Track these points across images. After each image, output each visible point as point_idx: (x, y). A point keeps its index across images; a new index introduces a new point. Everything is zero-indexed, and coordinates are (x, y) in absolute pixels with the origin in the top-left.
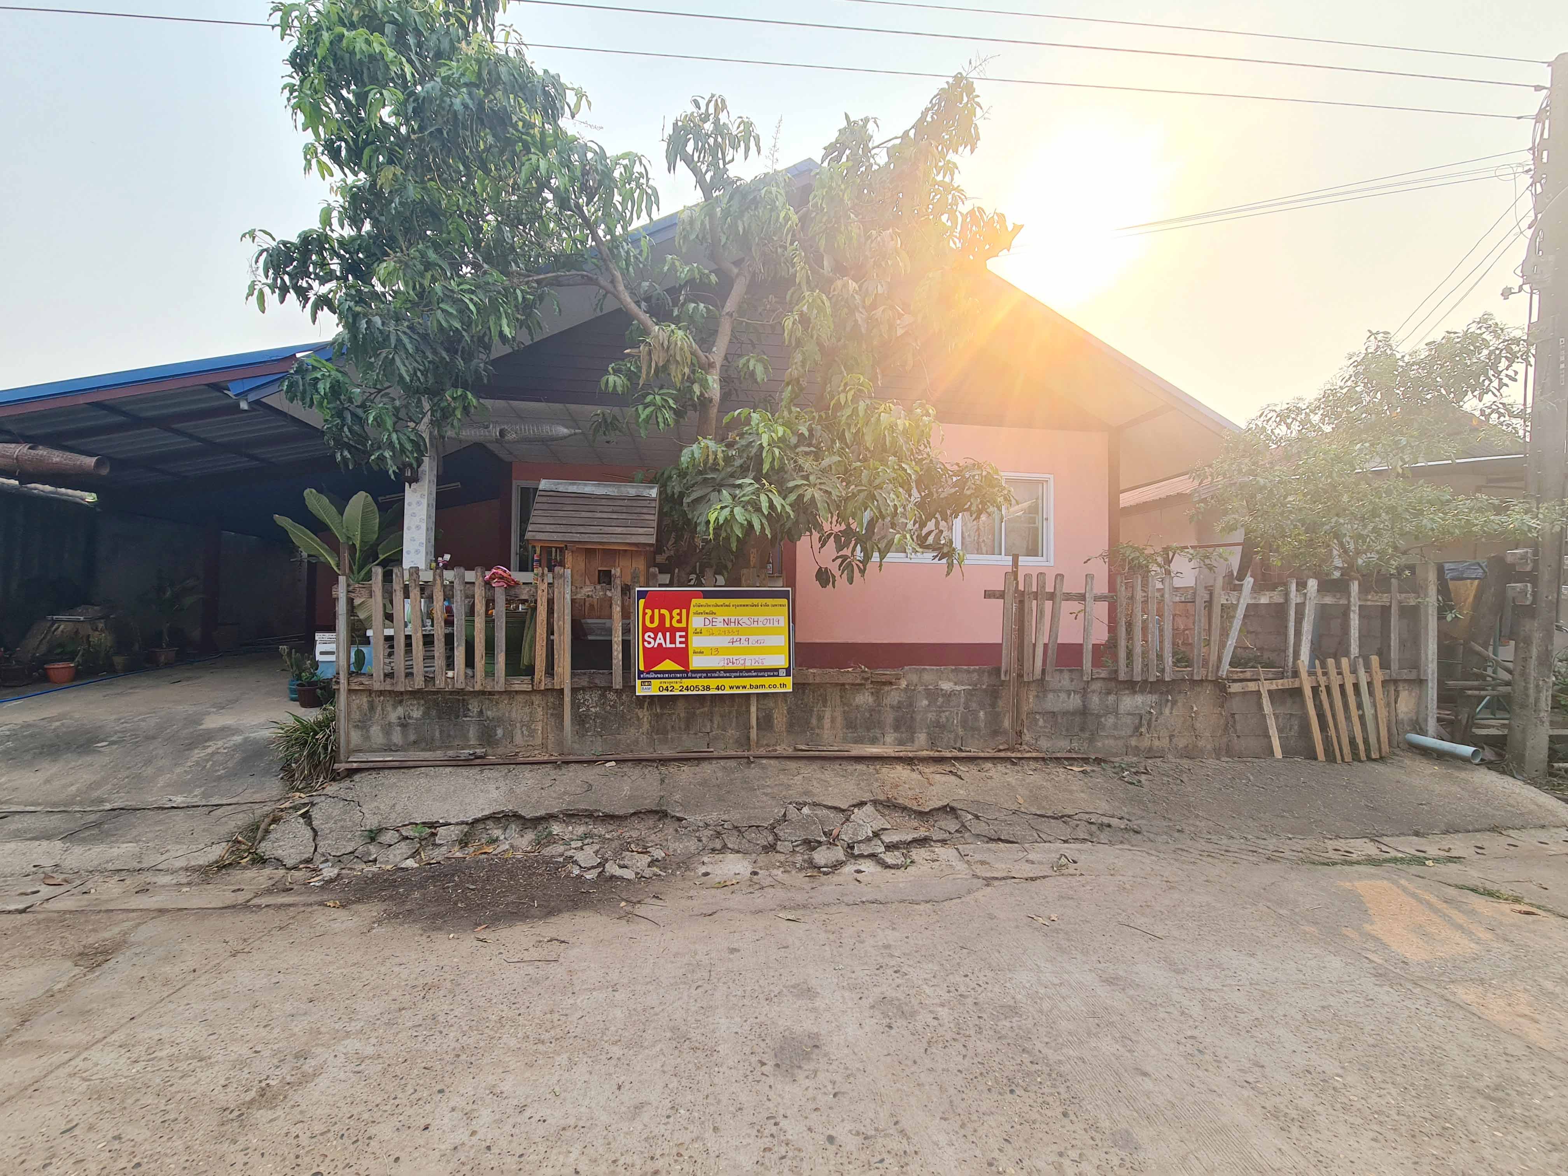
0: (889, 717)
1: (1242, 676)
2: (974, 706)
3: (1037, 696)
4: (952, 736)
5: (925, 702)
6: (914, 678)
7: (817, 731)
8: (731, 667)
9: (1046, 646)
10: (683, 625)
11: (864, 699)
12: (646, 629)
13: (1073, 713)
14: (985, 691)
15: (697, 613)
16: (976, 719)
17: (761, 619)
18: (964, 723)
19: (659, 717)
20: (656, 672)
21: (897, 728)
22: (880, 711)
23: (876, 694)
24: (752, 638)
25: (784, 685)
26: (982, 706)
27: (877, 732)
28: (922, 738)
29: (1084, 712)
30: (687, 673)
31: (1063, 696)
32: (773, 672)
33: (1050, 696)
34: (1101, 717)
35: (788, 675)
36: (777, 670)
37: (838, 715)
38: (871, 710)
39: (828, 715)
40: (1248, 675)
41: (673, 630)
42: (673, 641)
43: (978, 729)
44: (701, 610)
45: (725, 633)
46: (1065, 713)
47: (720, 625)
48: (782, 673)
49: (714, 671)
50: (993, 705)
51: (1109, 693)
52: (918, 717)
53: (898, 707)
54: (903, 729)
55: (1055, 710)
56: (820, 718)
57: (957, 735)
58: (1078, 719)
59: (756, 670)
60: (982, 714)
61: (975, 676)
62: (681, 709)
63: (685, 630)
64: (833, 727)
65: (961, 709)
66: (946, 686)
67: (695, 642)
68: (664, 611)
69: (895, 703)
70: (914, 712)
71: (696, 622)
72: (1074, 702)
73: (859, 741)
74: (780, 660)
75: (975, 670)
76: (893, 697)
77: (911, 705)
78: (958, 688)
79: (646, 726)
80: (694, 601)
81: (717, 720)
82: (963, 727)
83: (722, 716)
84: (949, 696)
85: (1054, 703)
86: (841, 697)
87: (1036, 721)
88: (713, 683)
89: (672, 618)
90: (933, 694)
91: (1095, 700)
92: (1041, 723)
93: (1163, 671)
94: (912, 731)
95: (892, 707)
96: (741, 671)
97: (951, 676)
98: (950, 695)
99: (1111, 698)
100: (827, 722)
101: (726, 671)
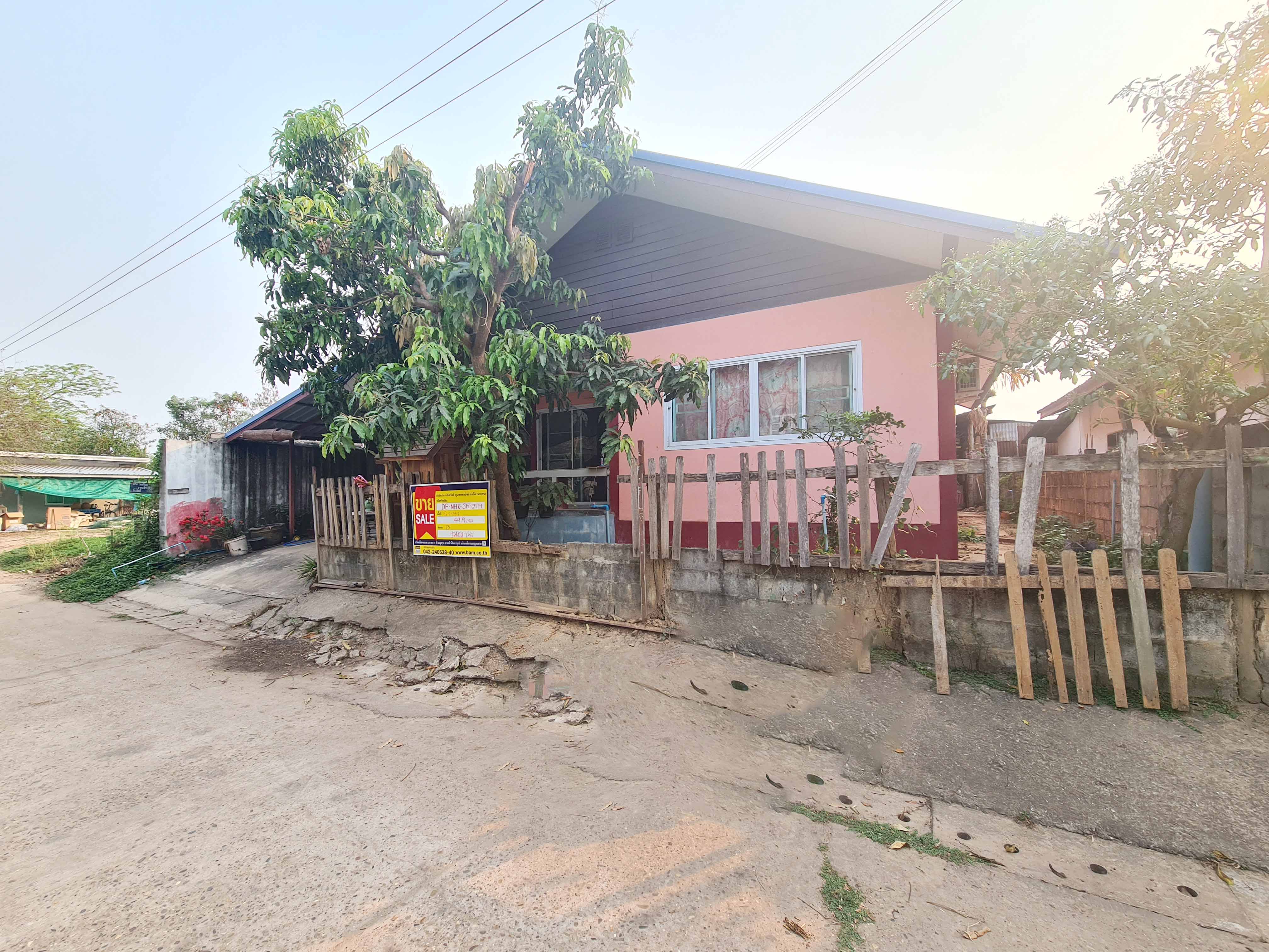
0: (560, 583)
2: (622, 579)
3: (674, 575)
4: (606, 604)
5: (584, 573)
6: (574, 552)
8: (456, 538)
10: (432, 509)
11: (542, 566)
12: (417, 512)
13: (713, 594)
14: (629, 566)
15: (439, 501)
16: (625, 590)
17: (471, 504)
18: (615, 593)
19: (433, 570)
20: (423, 540)
21: (566, 593)
24: (467, 518)
25: (485, 553)
26: (629, 580)
27: (553, 594)
29: (722, 594)
30: (435, 541)
31: (699, 576)
32: (478, 542)
33: (687, 575)
35: (487, 545)
36: (481, 541)
38: (548, 577)
39: (521, 577)
41: (429, 512)
42: (428, 520)
44: (440, 498)
47: (449, 509)
48: (484, 543)
49: (448, 541)
50: (637, 580)
52: (581, 585)
53: (565, 575)
54: (571, 594)
55: (693, 589)
56: (517, 579)
57: (610, 605)
58: (716, 601)
59: (470, 541)
60: (629, 587)
61: (620, 552)
63: (433, 512)
64: (525, 588)
65: (612, 581)
66: (599, 560)
67: (440, 521)
68: (424, 500)
71: (439, 507)
72: (712, 583)
73: (541, 600)
74: (482, 535)
75: (619, 548)
76: (561, 567)
78: (608, 562)
79: (428, 576)
80: (437, 493)
82: (615, 597)
84: (602, 568)
85: (689, 582)
88: (448, 549)
89: (428, 504)
90: (589, 566)
91: (733, 584)
92: (680, 601)
93: (797, 557)
94: (576, 595)
95: (562, 575)
96: (461, 541)
97: (602, 551)
99: (751, 582)
100: (521, 582)
101: (454, 541)
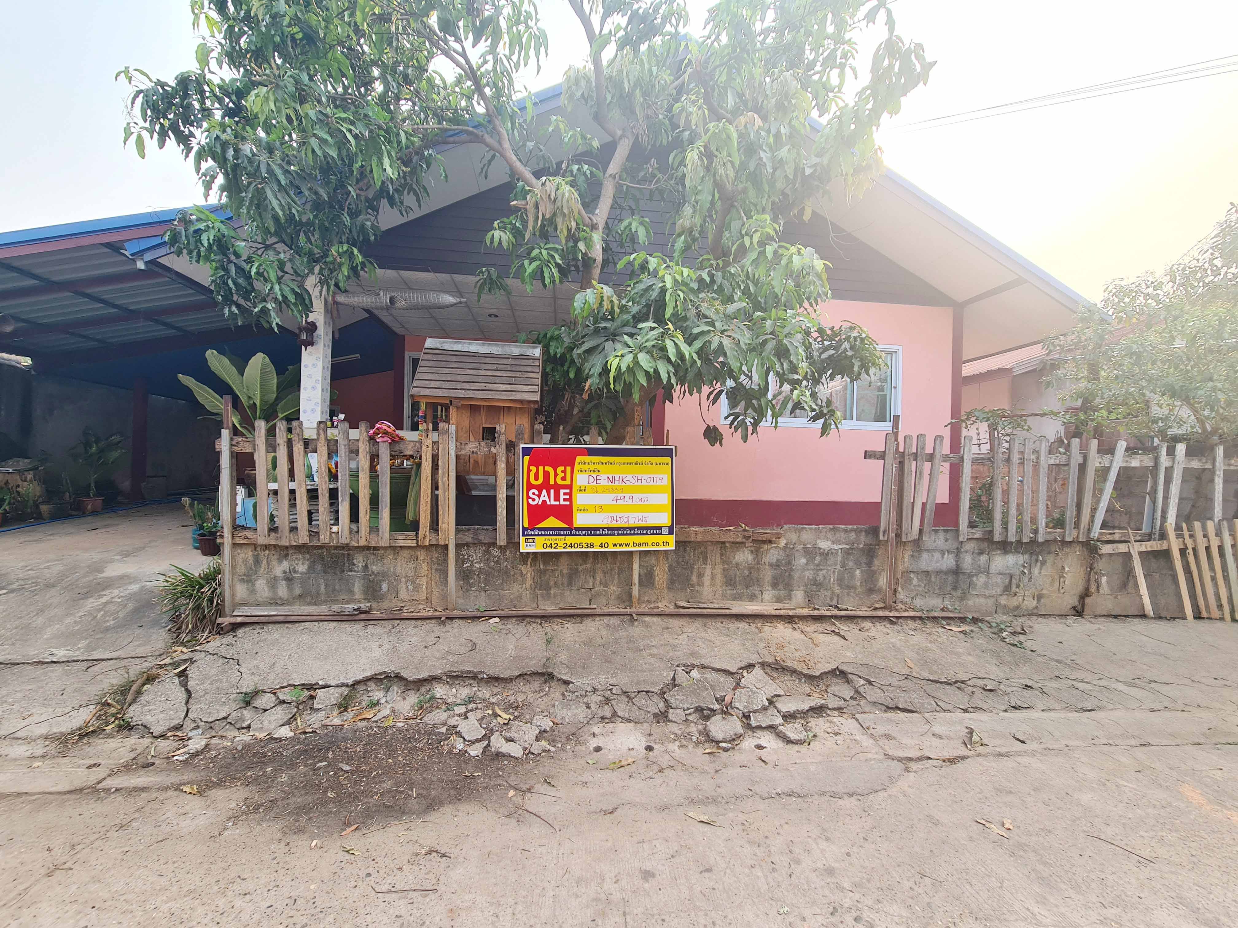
0: (768, 575)
1: (1110, 538)
2: (851, 564)
3: (912, 556)
4: (828, 593)
5: (803, 561)
6: (794, 537)
7: (697, 588)
8: (614, 524)
9: (924, 505)
10: (568, 482)
11: (744, 557)
12: (530, 486)
13: (947, 572)
14: (862, 550)
15: (581, 471)
16: (852, 577)
17: (645, 477)
18: (840, 581)
19: (542, 573)
20: (540, 529)
21: (775, 585)
22: (758, 569)
23: (756, 552)
24: (636, 496)
25: (667, 543)
26: (858, 564)
27: (756, 590)
28: (799, 596)
29: (956, 571)
30: (571, 530)
31: (937, 555)
32: (656, 530)
33: (925, 555)
34: (973, 576)
35: (671, 533)
36: (660, 528)
37: (718, 570)
38: (750, 568)
39: (708, 572)
40: (1117, 537)
41: (557, 488)
42: (557, 498)
43: (854, 587)
44: (585, 467)
45: (609, 490)
46: (938, 573)
47: (604, 483)
48: (666, 531)
49: (598, 529)
50: (870, 564)
51: (981, 553)
52: (796, 575)
53: (776, 566)
54: (781, 586)
55: (930, 569)
56: (700, 575)
57: (833, 593)
58: (950, 578)
59: (639, 528)
60: (858, 572)
61: (853, 535)
62: (564, 566)
63: (570, 487)
64: (713, 585)
65: (838, 567)
66: (824, 545)
67: (579, 499)
68: (549, 469)
69: (774, 561)
70: (792, 570)
71: (580, 479)
72: (949, 562)
73: (738, 598)
74: (664, 518)
75: (852, 530)
76: (772, 555)
77: (789, 563)
78: (836, 547)
79: (529, 582)
80: (579, 459)
81: (599, 576)
82: (839, 585)
83: (604, 573)
84: (825, 555)
85: (927, 562)
86: (722, 555)
87: (911, 580)
88: (597, 540)
89: (557, 475)
90: (811, 553)
91: (967, 561)
92: (915, 581)
93: (1036, 532)
94: (789, 587)
95: (771, 565)
96: (624, 529)
97: (829, 535)
98: (827, 554)
99: (984, 558)
100: (707, 580)
101: (609, 529)
